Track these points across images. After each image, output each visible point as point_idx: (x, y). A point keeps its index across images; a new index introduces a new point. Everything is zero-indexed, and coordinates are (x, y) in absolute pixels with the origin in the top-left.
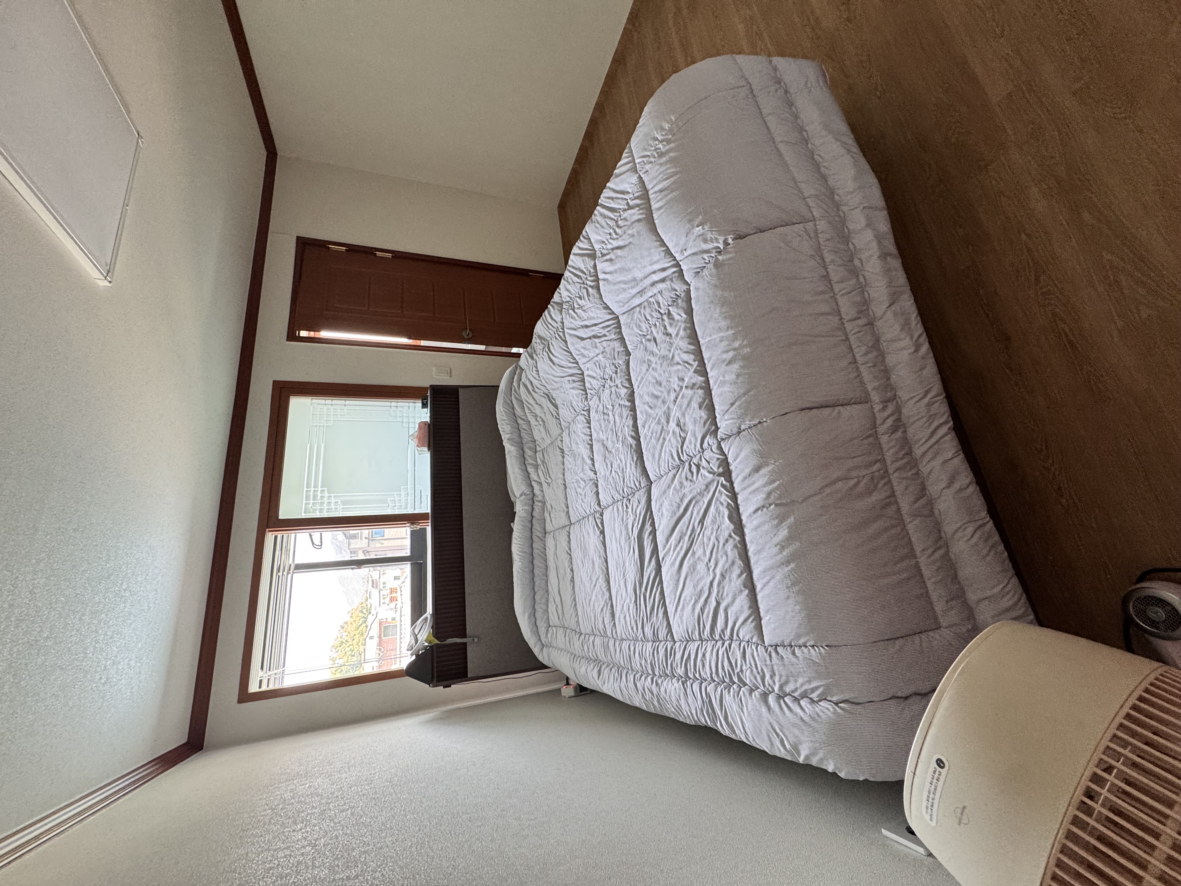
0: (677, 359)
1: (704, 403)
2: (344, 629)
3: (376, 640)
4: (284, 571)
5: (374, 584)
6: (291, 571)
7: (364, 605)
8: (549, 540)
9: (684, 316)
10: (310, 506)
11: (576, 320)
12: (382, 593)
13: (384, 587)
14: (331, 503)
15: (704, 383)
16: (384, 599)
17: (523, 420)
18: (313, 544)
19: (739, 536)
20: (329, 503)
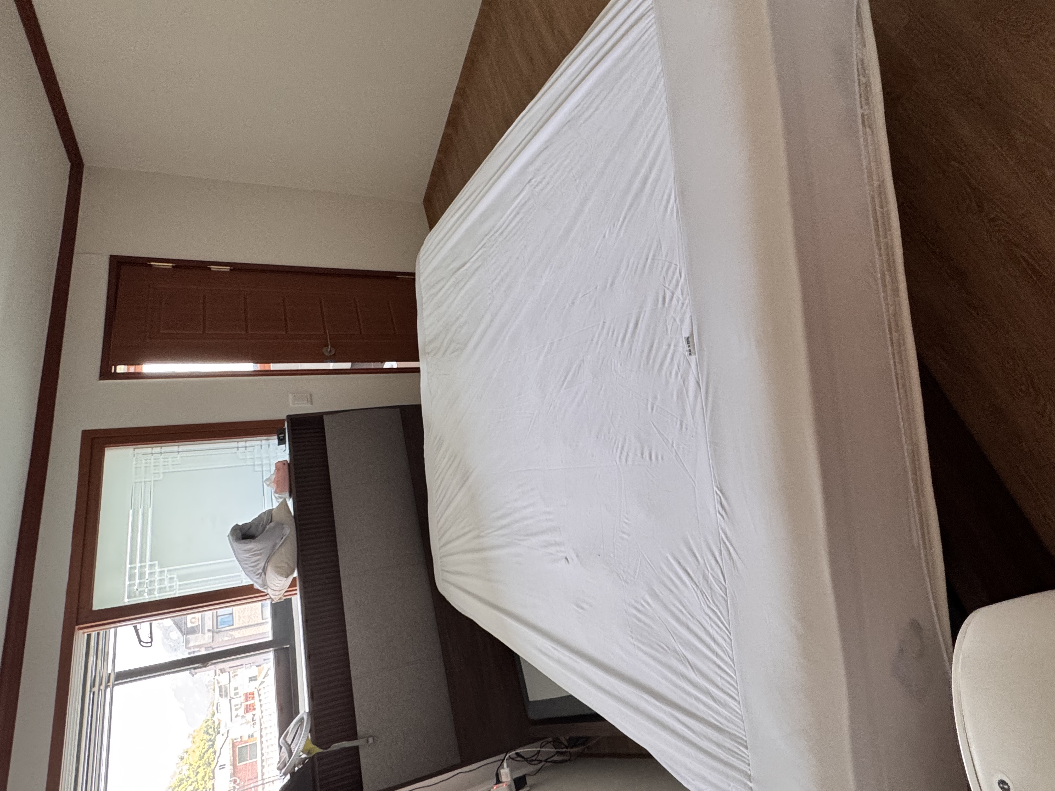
2: (184, 760)
3: (229, 769)
4: (100, 684)
5: (223, 692)
6: (111, 684)
7: (209, 723)
10: (136, 587)
12: (234, 702)
13: (236, 694)
14: (164, 580)
16: (236, 710)
18: (140, 641)
20: (161, 581)
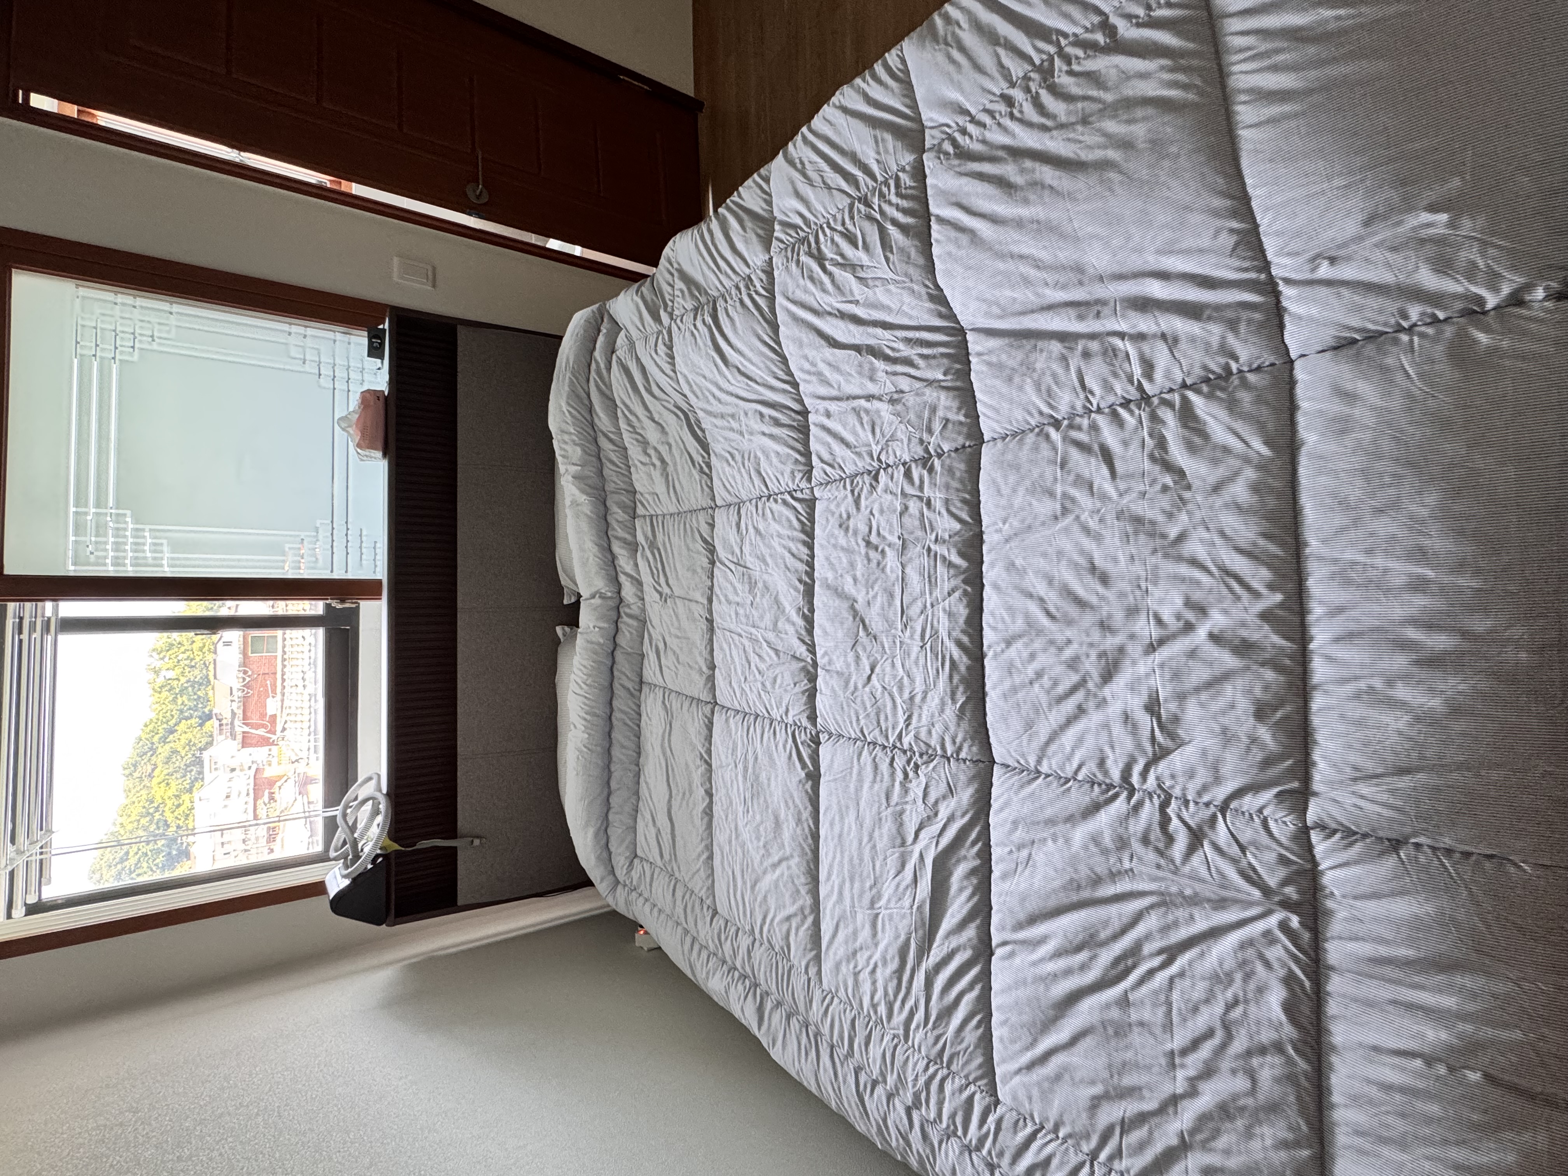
0: (1195, 547)
1: (1275, 709)
8: (650, 701)
9: (1258, 446)
10: (88, 548)
11: (824, 291)
14: (142, 544)
15: (1291, 657)
17: (611, 441)
19: (1308, 1061)
20: (138, 545)
